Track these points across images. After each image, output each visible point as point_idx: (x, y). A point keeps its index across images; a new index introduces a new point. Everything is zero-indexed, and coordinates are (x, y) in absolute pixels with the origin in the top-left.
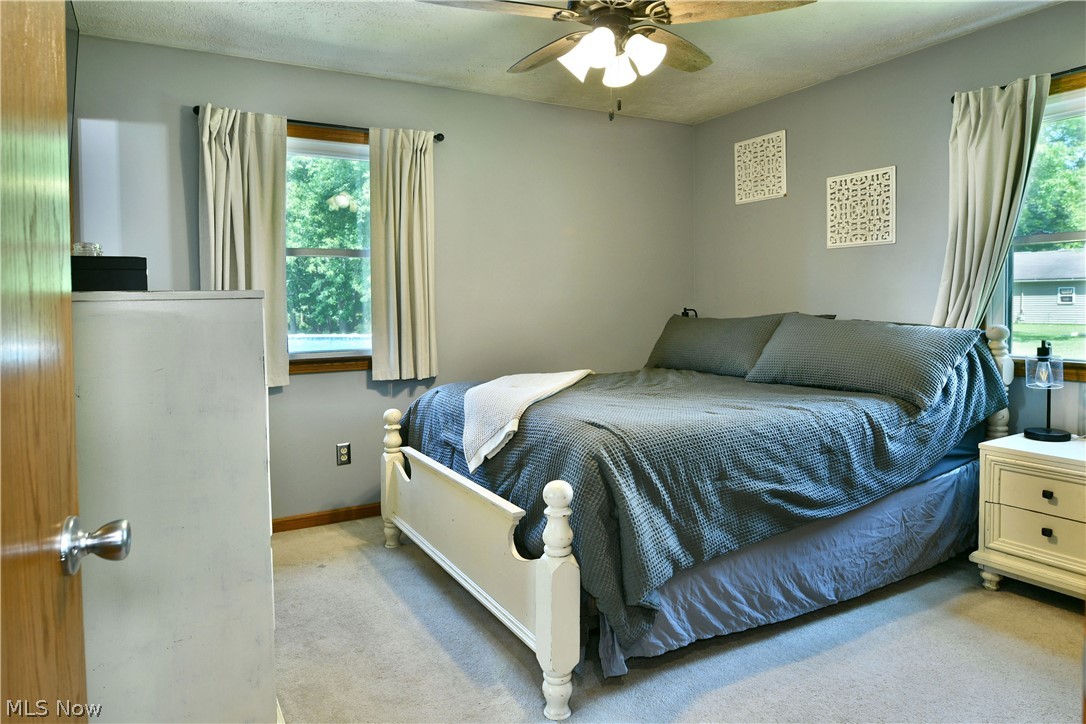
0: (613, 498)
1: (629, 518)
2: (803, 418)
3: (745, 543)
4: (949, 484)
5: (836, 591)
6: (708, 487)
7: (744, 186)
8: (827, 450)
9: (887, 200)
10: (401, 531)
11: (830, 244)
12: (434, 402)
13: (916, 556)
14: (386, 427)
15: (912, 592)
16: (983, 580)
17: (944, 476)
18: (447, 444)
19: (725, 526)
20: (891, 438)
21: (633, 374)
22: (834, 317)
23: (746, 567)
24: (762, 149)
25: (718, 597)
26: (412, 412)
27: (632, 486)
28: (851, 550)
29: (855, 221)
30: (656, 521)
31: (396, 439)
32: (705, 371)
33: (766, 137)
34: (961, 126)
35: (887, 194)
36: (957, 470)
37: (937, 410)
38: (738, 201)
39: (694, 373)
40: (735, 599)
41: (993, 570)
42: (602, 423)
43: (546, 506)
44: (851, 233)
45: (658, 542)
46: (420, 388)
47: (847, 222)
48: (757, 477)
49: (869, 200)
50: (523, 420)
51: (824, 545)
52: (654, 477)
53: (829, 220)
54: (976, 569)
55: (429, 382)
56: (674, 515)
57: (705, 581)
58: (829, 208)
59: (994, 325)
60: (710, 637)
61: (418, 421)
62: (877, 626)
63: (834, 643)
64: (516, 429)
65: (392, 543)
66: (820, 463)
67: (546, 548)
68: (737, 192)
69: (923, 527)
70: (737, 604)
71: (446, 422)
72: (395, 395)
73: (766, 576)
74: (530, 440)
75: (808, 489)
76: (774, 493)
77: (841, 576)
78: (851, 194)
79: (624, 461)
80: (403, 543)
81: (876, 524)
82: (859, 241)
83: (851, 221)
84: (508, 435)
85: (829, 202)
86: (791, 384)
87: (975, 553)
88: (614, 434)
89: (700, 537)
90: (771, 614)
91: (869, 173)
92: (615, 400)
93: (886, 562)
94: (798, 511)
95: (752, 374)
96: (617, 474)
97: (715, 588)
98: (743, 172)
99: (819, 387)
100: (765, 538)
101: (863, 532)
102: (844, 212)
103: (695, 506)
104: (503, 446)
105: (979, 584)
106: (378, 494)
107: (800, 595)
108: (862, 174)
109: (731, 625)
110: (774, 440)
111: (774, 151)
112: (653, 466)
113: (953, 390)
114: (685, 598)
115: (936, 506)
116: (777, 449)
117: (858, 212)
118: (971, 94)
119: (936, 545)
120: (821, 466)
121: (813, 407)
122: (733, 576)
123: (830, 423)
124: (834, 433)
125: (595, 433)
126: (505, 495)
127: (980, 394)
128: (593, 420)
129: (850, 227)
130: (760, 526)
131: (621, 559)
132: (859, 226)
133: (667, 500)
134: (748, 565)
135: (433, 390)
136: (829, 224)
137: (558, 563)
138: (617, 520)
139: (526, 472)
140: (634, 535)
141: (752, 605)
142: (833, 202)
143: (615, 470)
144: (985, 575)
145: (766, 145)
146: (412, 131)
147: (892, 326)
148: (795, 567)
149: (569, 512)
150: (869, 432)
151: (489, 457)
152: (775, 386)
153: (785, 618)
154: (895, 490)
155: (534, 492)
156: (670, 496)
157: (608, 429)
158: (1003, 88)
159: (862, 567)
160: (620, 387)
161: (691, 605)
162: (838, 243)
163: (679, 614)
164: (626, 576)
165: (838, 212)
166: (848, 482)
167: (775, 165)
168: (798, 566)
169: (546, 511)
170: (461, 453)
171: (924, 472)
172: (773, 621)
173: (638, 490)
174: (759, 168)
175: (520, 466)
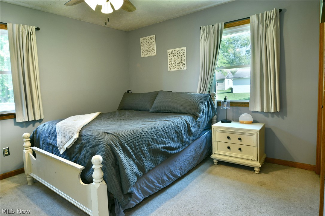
0: (116, 158)
1: (122, 164)
2: (169, 123)
3: (156, 164)
4: (205, 137)
5: (180, 173)
6: (145, 149)
7: (144, 52)
8: (176, 132)
9: (184, 57)
10: (34, 178)
11: (169, 70)
12: (44, 129)
13: (198, 159)
14: (24, 140)
15: (198, 169)
16: (214, 162)
17: (203, 135)
18: (50, 144)
19: (151, 161)
20: (191, 126)
21: (115, 112)
22: (171, 91)
23: (157, 172)
24: (149, 40)
25: (150, 183)
26: (35, 133)
27: (122, 153)
28: (183, 160)
29: (176, 63)
30: (131, 163)
31: (29, 144)
32: (136, 110)
33: (149, 37)
34: (203, 36)
35: (184, 55)
36: (206, 133)
37: (201, 117)
38: (142, 56)
39: (134, 111)
40: (155, 182)
41: (216, 159)
42: (110, 132)
43: (93, 165)
44: (175, 67)
45: (132, 170)
46: (37, 124)
47: (174, 63)
48: (158, 143)
49: (179, 57)
50: (80, 133)
51: (177, 160)
52: (129, 148)
53: (168, 63)
54: (212, 160)
55: (41, 121)
56: (136, 160)
57: (146, 179)
58: (168, 59)
59: (212, 92)
60: (148, 196)
61: (37, 136)
62: (191, 181)
63: (182, 189)
64: (78, 137)
65: (30, 183)
66: (174, 136)
67: (94, 180)
68: (142, 53)
69: (199, 150)
70: (155, 184)
71: (49, 136)
72: (27, 127)
73: (163, 173)
74: (84, 140)
75: (172, 145)
76: (164, 148)
77: (181, 169)
78: (174, 55)
79: (119, 145)
80: (35, 183)
81: (189, 152)
82: (177, 69)
83: (175, 63)
84: (75, 139)
85: (168, 57)
86: (162, 112)
87: (212, 156)
88: (114, 135)
89: (144, 166)
90: (164, 184)
91: (179, 49)
92: (111, 123)
93: (192, 162)
94: (170, 152)
95: (151, 110)
96: (117, 150)
97: (149, 181)
98: (143, 47)
99: (170, 113)
100: (162, 162)
101: (186, 154)
102: (172, 60)
103: (142, 156)
104: (73, 143)
105: (213, 163)
106: (23, 165)
107: (171, 177)
108: (177, 49)
109: (154, 191)
110: (163, 131)
111: (152, 41)
112: (128, 145)
113: (205, 111)
114: (140, 186)
115: (202, 144)
116: (163, 134)
117: (176, 60)
118: (205, 27)
119: (203, 155)
120: (175, 137)
121: (171, 119)
122: (154, 176)
123: (177, 124)
124: (178, 127)
125: (108, 136)
126: (75, 162)
127: (210, 112)
128: (106, 131)
129: (174, 65)
130: (160, 159)
131: (120, 179)
132: (177, 65)
133: (133, 155)
134: (158, 171)
135: (42, 125)
136: (169, 64)
137: (99, 185)
138: (118, 165)
139: (83, 152)
140: (124, 170)
141: (159, 183)
142: (169, 57)
143: (116, 148)
144: (215, 161)
145: (149, 39)
146: (26, 26)
147: (189, 94)
148: (170, 169)
149: (101, 166)
150: (186, 125)
151: (68, 148)
152: (158, 113)
153: (168, 185)
154: (193, 141)
155: (87, 159)
156: (134, 154)
157: (112, 134)
158: (213, 26)
159: (186, 165)
160: (111, 118)
161: (142, 188)
162: (171, 70)
163: (139, 192)
164: (123, 184)
165: (171, 60)
166: (182, 141)
167: (152, 46)
168: (171, 168)
169: (93, 167)
170: (57, 147)
171: (199, 135)
172: (165, 186)
173: (124, 154)
174: (148, 46)
175: (80, 150)
